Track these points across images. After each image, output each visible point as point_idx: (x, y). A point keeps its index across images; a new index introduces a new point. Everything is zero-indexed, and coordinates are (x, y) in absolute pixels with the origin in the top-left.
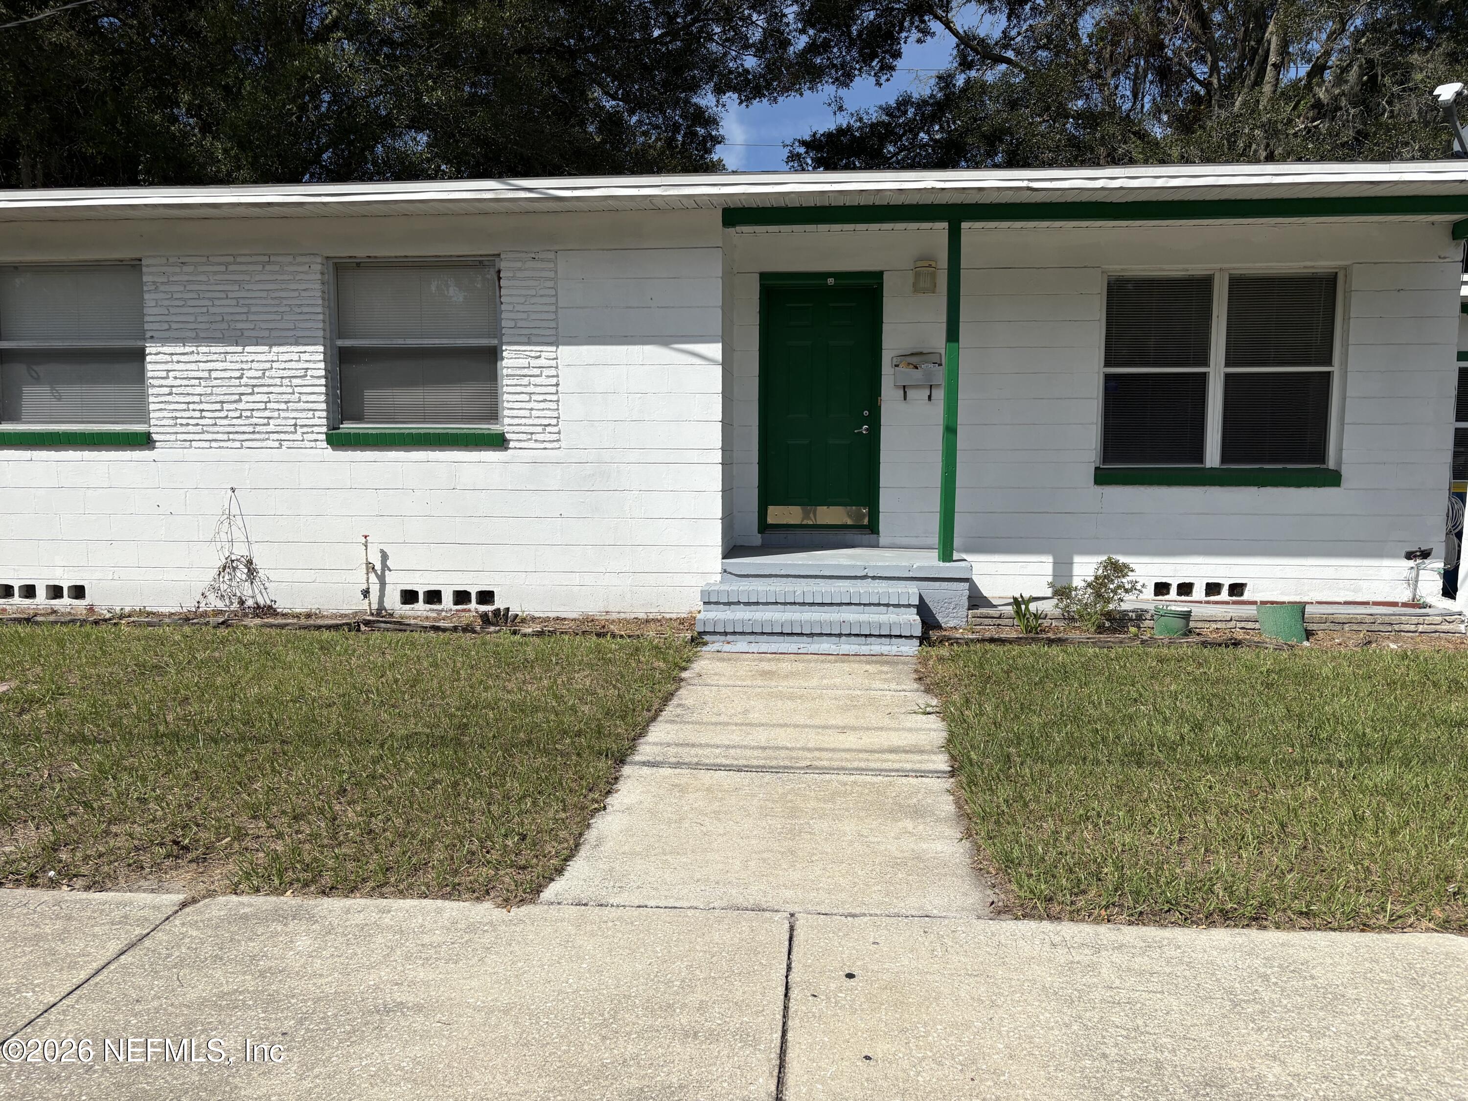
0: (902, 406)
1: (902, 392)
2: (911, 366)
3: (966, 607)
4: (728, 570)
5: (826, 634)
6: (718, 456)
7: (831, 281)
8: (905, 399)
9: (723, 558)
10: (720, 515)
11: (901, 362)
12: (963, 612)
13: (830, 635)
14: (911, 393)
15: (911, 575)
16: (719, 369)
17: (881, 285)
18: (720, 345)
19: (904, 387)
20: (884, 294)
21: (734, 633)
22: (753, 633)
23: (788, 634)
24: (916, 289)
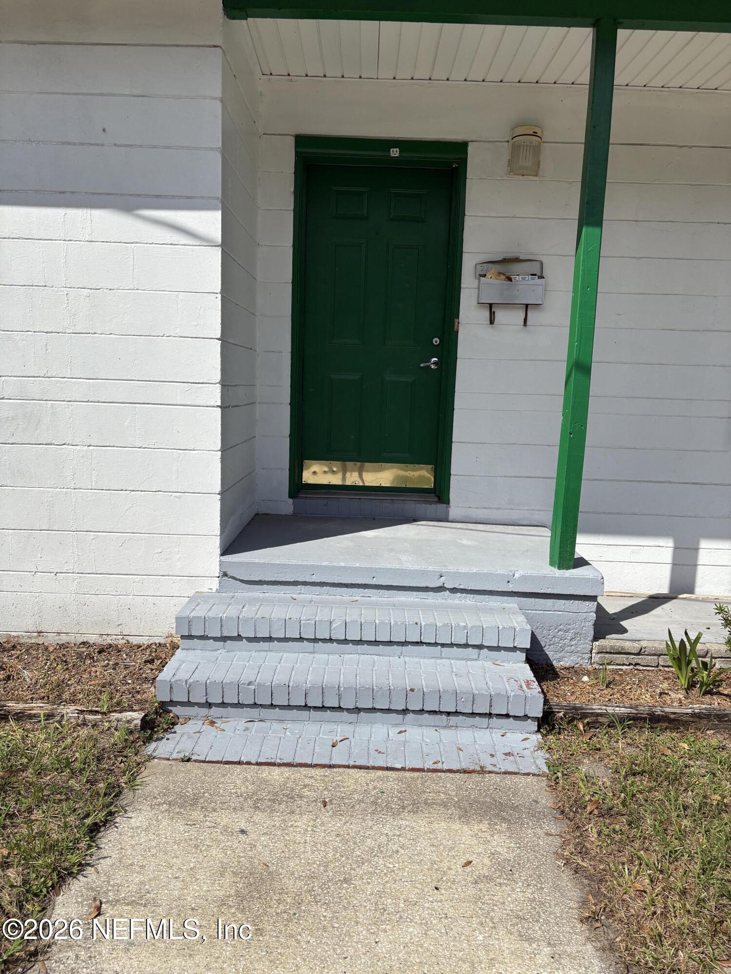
0: (487, 332)
1: (487, 314)
2: (503, 277)
3: (591, 637)
4: (230, 573)
5: (381, 710)
6: (214, 395)
7: (395, 152)
8: (492, 322)
9: (224, 553)
10: (218, 488)
11: (488, 271)
12: (585, 643)
13: (389, 711)
14: (500, 315)
15: (511, 588)
16: (217, 253)
17: (464, 162)
18: (218, 215)
19: (491, 305)
20: (468, 176)
21: (223, 705)
22: (255, 705)
23: (316, 708)
24: (513, 168)
